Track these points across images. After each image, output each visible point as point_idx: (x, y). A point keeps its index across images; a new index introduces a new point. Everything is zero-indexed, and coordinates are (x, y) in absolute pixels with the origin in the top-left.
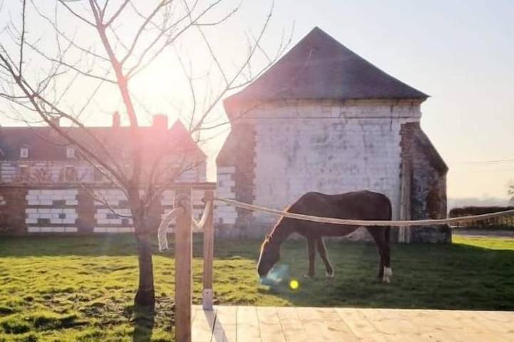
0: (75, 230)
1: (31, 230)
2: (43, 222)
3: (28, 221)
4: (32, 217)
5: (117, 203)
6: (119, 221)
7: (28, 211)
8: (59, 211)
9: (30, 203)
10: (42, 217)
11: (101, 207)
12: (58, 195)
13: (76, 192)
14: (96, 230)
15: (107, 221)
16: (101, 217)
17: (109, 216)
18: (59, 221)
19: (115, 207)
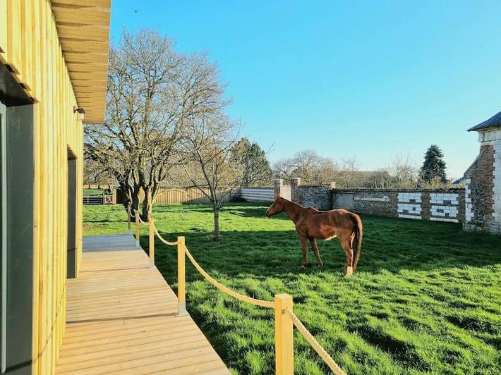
0: (420, 218)
1: (401, 216)
2: (406, 212)
3: (398, 211)
4: (401, 208)
5: (442, 203)
6: (443, 214)
7: (399, 205)
8: (413, 206)
9: (399, 200)
10: (405, 209)
11: (434, 204)
12: (412, 196)
13: (420, 194)
14: (431, 219)
15: (437, 214)
16: (433, 210)
17: (438, 211)
18: (413, 212)
19: (441, 205)
